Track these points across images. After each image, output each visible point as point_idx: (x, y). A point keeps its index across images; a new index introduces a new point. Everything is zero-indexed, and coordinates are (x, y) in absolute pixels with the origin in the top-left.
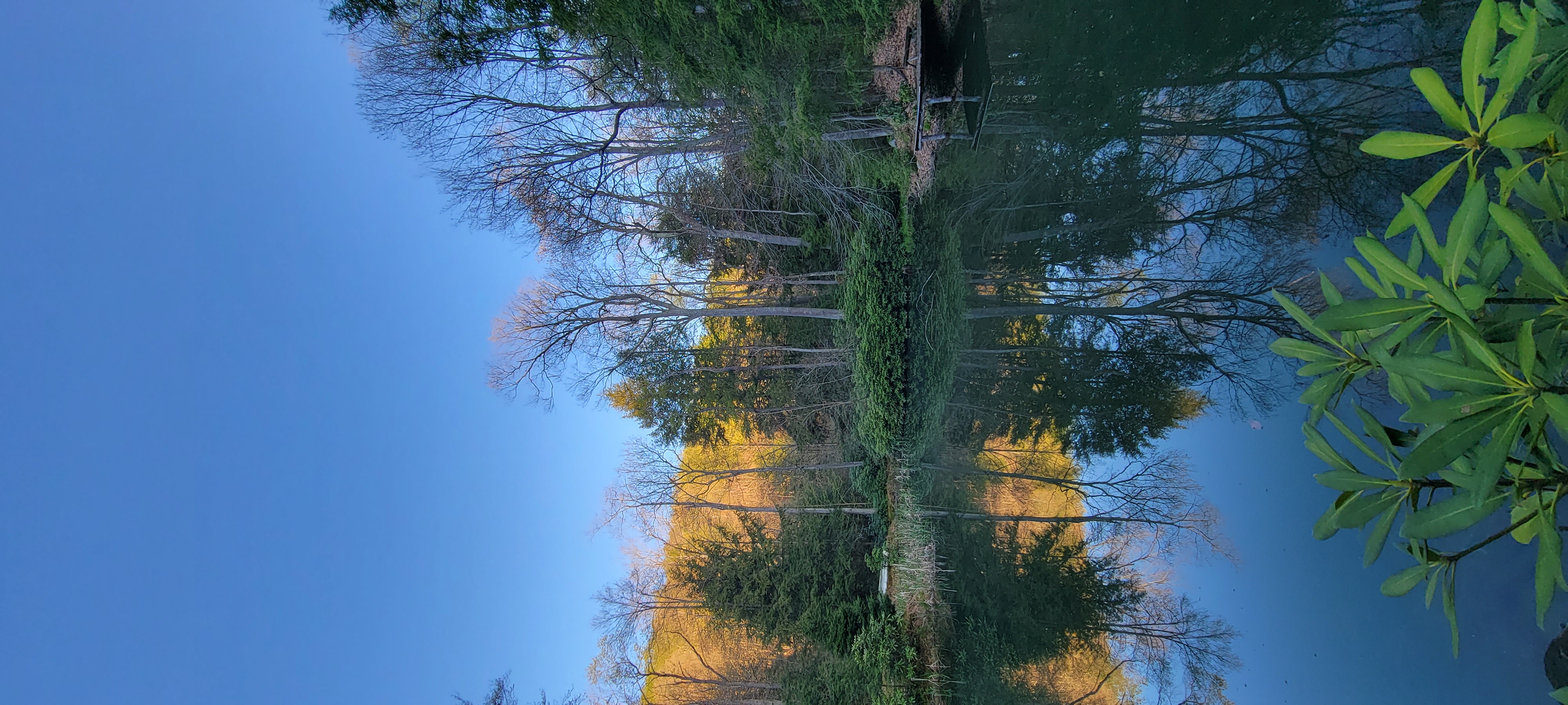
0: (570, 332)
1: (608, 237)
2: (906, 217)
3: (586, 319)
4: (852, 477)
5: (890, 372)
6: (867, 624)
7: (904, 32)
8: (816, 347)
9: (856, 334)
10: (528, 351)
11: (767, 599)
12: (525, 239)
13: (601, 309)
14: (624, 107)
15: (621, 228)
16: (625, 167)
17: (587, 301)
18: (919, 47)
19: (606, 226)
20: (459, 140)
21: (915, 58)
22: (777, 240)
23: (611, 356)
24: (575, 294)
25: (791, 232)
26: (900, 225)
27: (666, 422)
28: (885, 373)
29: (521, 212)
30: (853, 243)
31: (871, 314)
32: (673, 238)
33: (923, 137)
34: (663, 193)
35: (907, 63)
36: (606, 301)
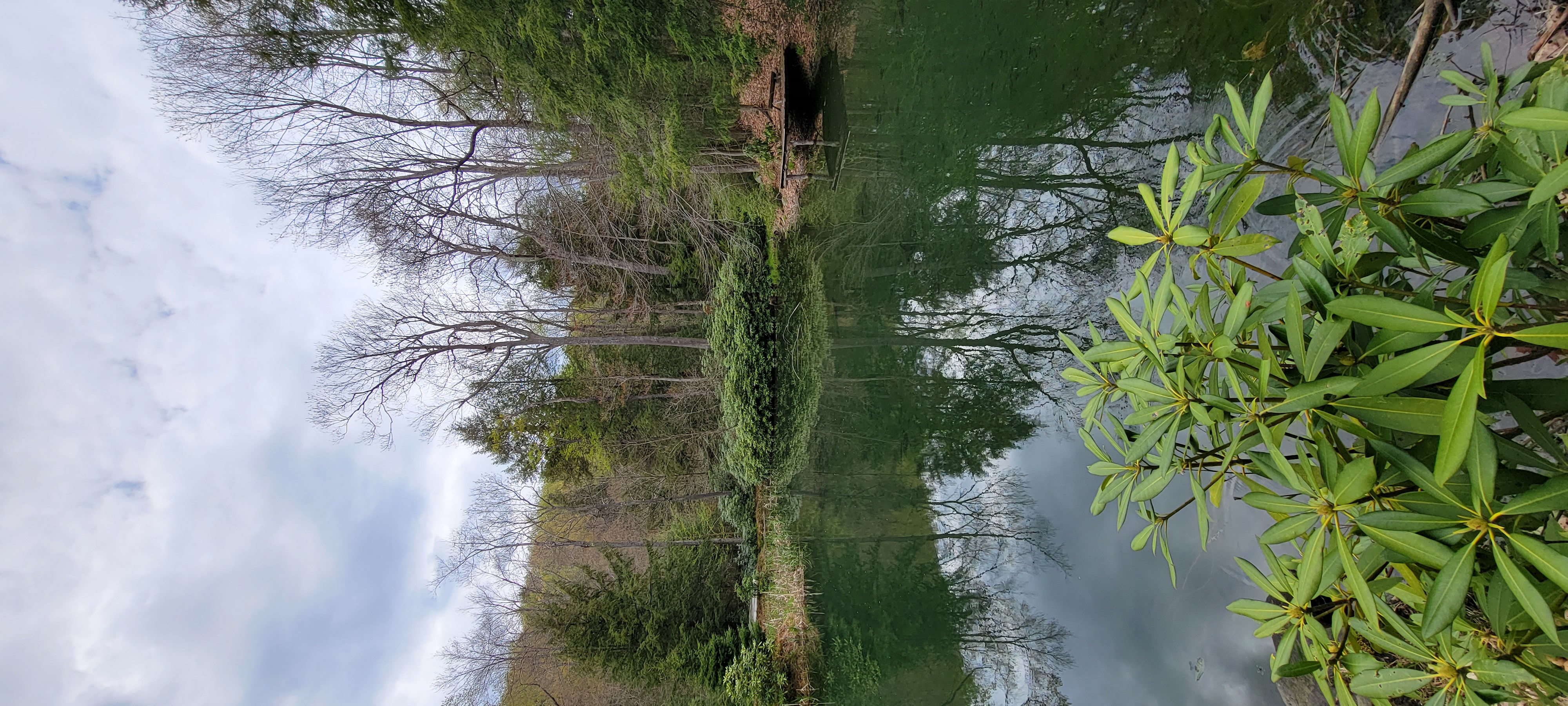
0: (415, 361)
1: (459, 259)
2: (773, 250)
3: (433, 347)
4: (721, 507)
5: (758, 401)
6: (738, 654)
7: (770, 75)
8: (685, 376)
9: (725, 363)
10: (362, 382)
11: (635, 640)
12: (362, 258)
13: (451, 336)
14: (481, 125)
15: (477, 251)
16: (481, 187)
17: (433, 328)
18: (783, 92)
19: (457, 248)
20: (284, 147)
21: (780, 102)
22: (645, 269)
23: (462, 386)
24: (421, 319)
25: (659, 261)
26: (766, 257)
27: (523, 457)
28: (753, 402)
29: (359, 229)
30: (721, 274)
31: (739, 343)
32: (533, 263)
33: (787, 176)
34: (523, 216)
35: (772, 106)
36: (457, 328)
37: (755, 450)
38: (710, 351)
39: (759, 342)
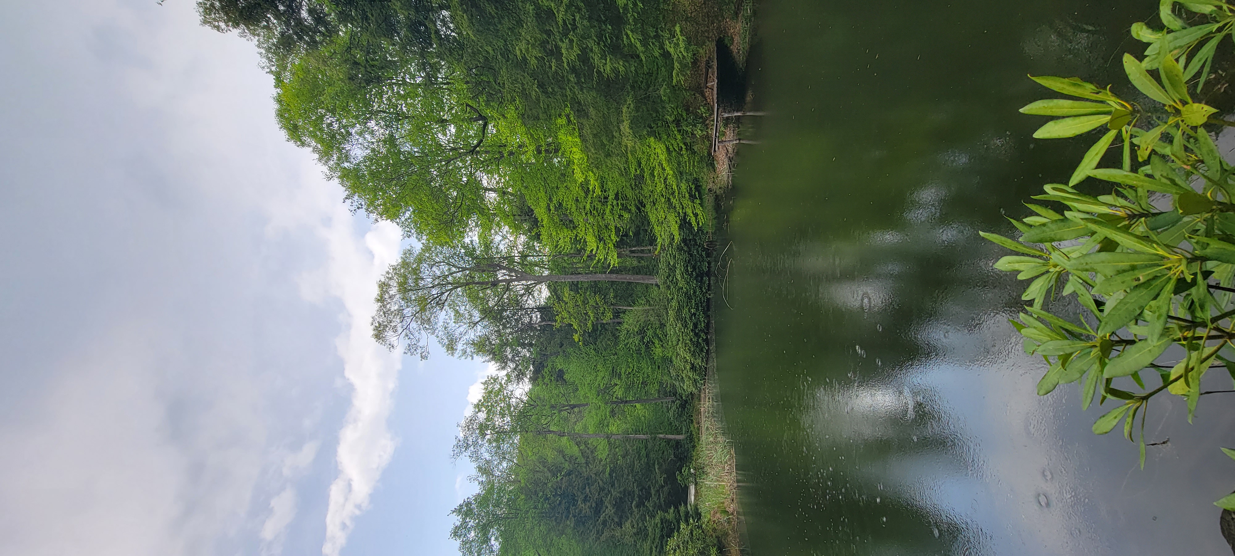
0: (444, 293)
3: (456, 283)
4: (665, 410)
5: (695, 326)
6: (679, 528)
7: (704, 64)
9: (668, 295)
11: (597, 512)
13: (467, 275)
18: (716, 75)
21: (713, 83)
23: (475, 313)
24: (448, 264)
28: (691, 326)
33: (719, 142)
35: (707, 87)
37: (693, 365)
38: (657, 285)
39: (696, 278)
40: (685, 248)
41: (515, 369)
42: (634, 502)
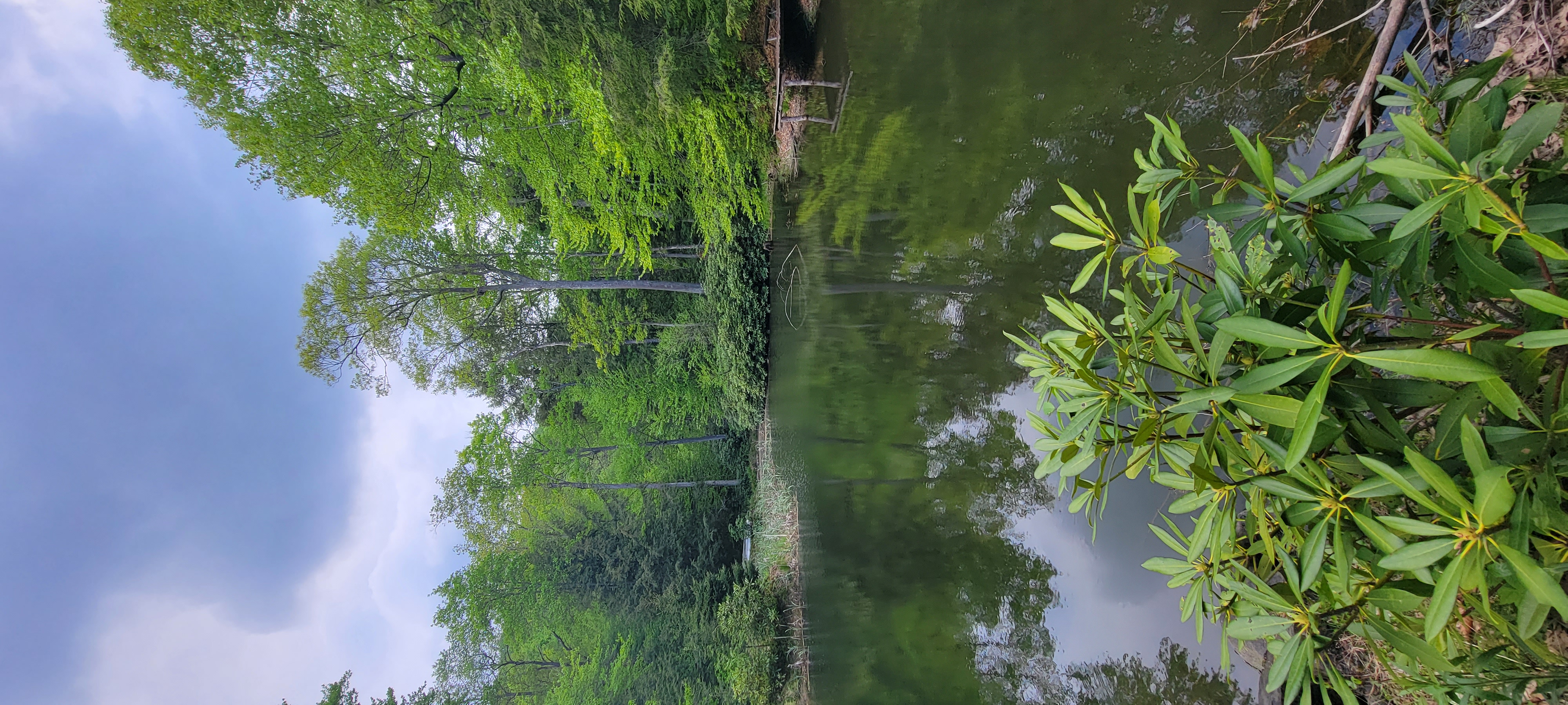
0: (406, 304)
3: (424, 290)
4: (715, 450)
5: (752, 347)
6: (731, 590)
7: (764, 10)
9: (718, 308)
11: (631, 577)
18: (779, 28)
21: (775, 38)
23: (454, 330)
24: (410, 262)
27: (518, 400)
31: (732, 288)
33: (782, 118)
35: (768, 43)
37: (748, 395)
38: (703, 295)
39: (753, 288)
40: (740, 249)
41: (515, 404)
42: (678, 562)
